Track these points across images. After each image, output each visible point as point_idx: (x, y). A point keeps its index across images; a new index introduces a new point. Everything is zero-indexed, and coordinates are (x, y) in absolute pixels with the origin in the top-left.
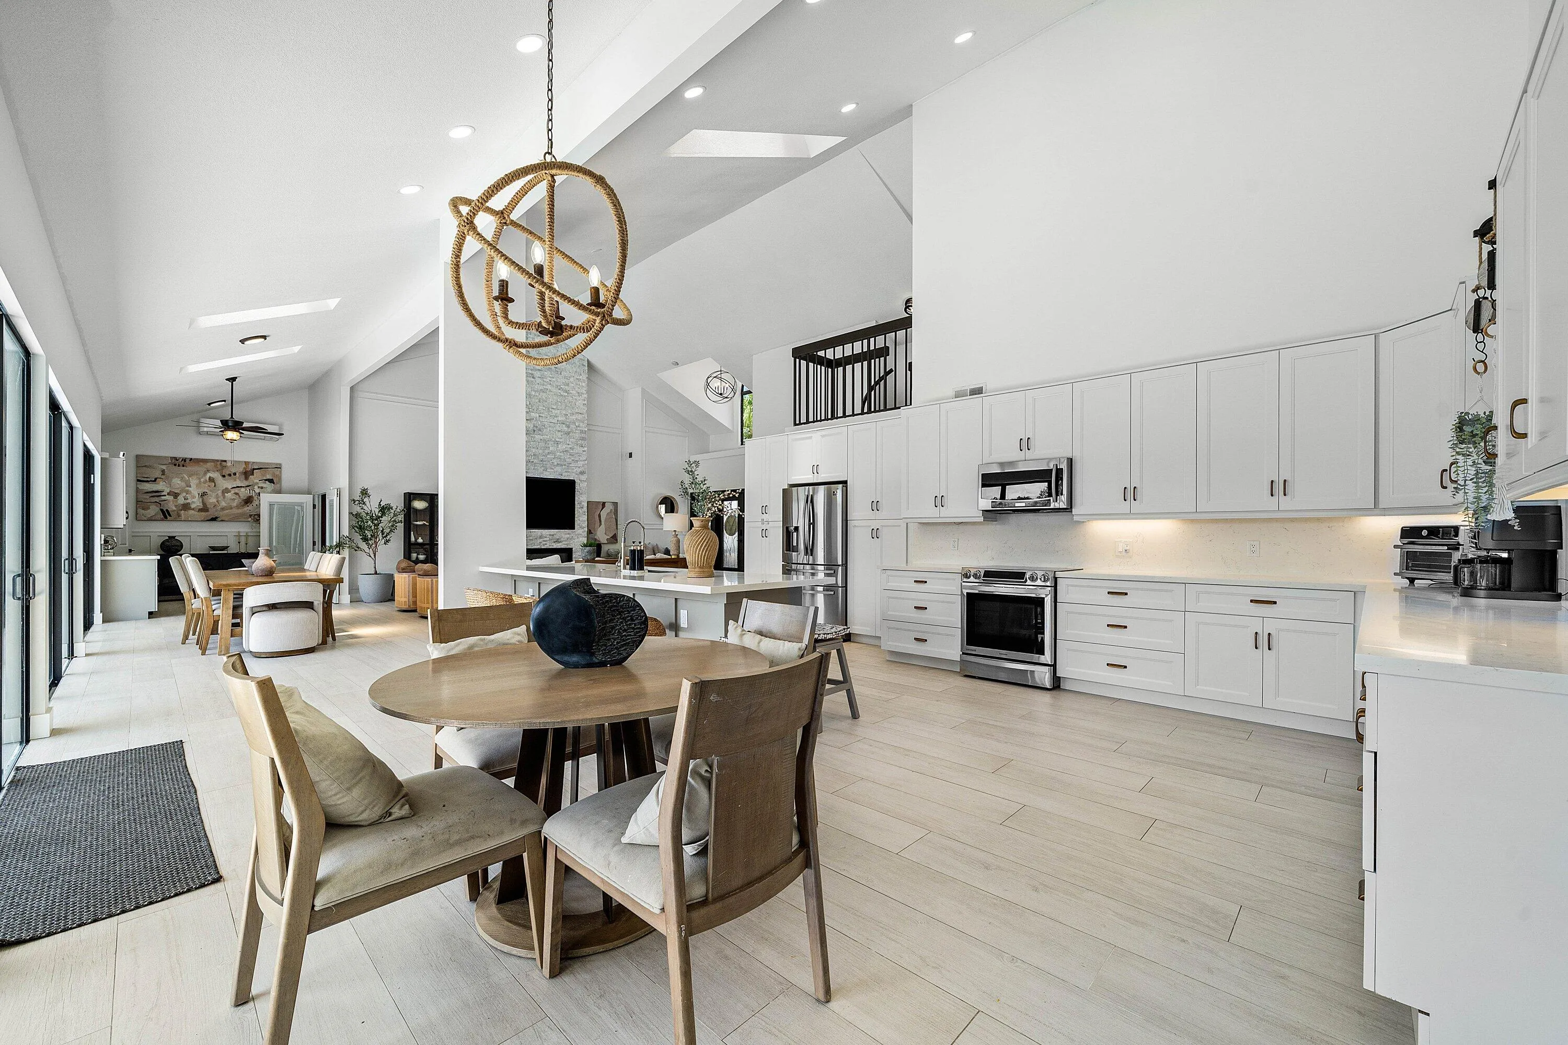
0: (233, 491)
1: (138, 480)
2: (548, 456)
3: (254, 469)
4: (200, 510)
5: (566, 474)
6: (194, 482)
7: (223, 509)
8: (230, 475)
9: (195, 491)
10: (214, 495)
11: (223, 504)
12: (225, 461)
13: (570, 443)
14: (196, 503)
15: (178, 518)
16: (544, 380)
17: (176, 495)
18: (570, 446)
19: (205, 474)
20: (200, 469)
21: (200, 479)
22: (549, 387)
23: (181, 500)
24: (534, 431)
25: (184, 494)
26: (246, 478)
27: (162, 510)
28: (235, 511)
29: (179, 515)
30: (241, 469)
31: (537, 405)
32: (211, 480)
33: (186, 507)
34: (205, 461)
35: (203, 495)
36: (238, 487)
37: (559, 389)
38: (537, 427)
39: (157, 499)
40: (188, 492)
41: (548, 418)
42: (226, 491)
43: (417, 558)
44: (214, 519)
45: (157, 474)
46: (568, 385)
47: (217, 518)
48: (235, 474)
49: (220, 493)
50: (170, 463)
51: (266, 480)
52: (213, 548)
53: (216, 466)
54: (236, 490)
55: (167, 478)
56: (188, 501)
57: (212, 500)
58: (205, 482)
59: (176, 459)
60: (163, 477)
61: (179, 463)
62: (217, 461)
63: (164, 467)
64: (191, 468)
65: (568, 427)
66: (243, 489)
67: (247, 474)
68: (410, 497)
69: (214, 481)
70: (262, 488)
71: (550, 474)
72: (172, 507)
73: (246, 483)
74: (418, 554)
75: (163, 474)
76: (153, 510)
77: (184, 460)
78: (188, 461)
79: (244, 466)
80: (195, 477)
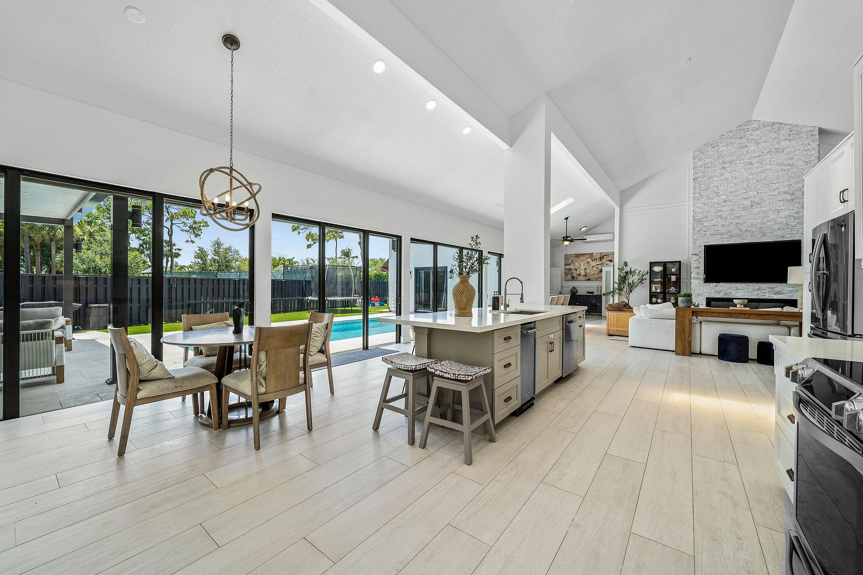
0: (596, 267)
1: (565, 265)
2: (768, 224)
3: (604, 256)
4: (584, 276)
5: (790, 236)
6: (582, 264)
7: (592, 275)
8: (595, 260)
9: (582, 268)
10: (589, 269)
11: (592, 273)
12: (593, 253)
13: (794, 208)
14: (583, 273)
15: (577, 280)
16: (763, 162)
17: (576, 270)
18: (794, 211)
19: (586, 260)
20: (584, 258)
21: (584, 262)
22: (768, 167)
23: (578, 272)
24: (752, 206)
25: (579, 269)
26: (601, 261)
27: (572, 276)
28: (597, 276)
29: (577, 278)
30: (598, 257)
31: (755, 185)
32: (588, 262)
33: (579, 275)
34: (586, 254)
35: (585, 269)
36: (598, 265)
37: (781, 165)
38: (754, 202)
39: (570, 272)
40: (580, 268)
41: (768, 192)
42: (593, 267)
43: (657, 301)
44: (589, 280)
45: (571, 262)
46: (792, 159)
47: (590, 279)
48: (596, 259)
49: (591, 267)
50: (574, 257)
51: (609, 260)
52: (588, 292)
53: (590, 256)
54: (597, 266)
55: (574, 263)
56: (580, 272)
57: (588, 271)
58: (586, 264)
59: (576, 255)
60: (572, 263)
61: (578, 256)
62: (590, 253)
63: (573, 259)
64: (582, 258)
65: (792, 195)
66: (599, 266)
67: (601, 258)
68: (652, 264)
69: (589, 263)
70: (607, 264)
71: (770, 238)
72: (575, 275)
73: (600, 263)
74: (657, 299)
75: (572, 262)
76: (569, 276)
77: (579, 255)
78: (580, 255)
79: (600, 255)
80: (582, 262)
